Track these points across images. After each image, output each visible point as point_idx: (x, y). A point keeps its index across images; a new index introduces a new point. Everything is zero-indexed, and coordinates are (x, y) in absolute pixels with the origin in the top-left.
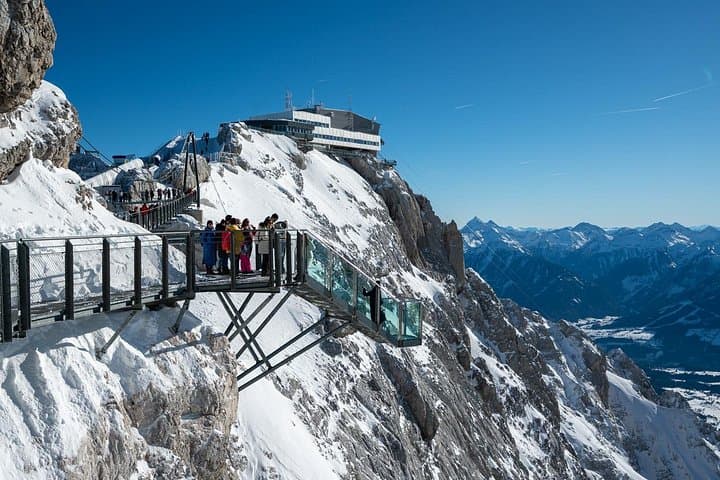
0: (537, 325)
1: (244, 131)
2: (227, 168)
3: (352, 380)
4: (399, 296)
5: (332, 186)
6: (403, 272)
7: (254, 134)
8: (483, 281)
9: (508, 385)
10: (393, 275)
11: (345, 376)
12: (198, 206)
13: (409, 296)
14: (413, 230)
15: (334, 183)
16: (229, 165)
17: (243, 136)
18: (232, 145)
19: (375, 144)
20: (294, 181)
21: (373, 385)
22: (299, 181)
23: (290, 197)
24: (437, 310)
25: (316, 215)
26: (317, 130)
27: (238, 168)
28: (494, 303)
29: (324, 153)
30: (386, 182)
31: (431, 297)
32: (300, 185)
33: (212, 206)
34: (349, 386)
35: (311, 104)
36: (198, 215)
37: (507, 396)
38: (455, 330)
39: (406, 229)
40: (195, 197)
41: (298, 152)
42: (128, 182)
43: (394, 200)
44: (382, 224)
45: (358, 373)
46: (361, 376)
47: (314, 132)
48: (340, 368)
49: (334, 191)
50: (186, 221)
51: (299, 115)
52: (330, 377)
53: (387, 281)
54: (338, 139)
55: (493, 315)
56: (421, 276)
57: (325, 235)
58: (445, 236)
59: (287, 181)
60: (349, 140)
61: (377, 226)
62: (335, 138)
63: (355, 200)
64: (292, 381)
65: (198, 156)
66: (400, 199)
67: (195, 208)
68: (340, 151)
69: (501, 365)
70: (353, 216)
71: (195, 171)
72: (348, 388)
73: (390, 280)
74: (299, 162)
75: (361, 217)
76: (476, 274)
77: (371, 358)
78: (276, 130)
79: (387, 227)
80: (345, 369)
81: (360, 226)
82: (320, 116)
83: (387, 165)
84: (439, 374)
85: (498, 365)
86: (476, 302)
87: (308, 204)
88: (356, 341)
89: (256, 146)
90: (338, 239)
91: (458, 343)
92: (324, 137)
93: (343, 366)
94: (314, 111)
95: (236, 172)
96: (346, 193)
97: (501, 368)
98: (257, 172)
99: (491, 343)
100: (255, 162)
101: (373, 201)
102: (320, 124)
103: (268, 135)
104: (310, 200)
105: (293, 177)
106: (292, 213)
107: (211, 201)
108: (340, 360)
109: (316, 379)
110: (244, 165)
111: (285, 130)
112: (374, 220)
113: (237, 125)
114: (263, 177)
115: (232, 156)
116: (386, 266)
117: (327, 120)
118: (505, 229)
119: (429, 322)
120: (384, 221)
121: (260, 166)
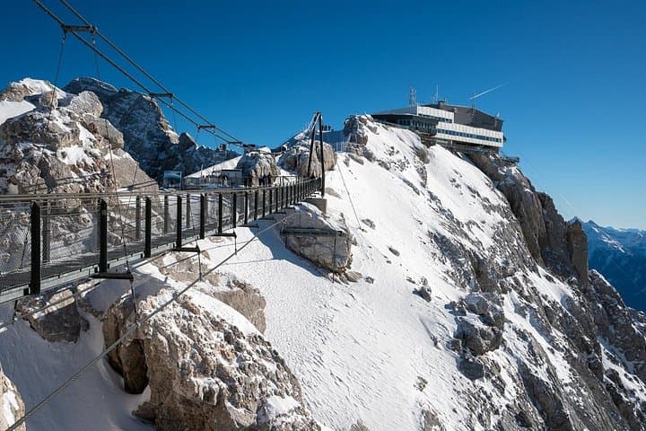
0: (642, 325)
1: (370, 123)
2: (353, 158)
3: (497, 412)
4: (526, 298)
5: (454, 180)
6: (529, 272)
7: (380, 127)
8: (608, 284)
9: (638, 399)
10: (519, 275)
11: (489, 406)
12: (323, 195)
13: (536, 298)
14: (535, 228)
15: (456, 177)
16: (355, 155)
17: (369, 127)
18: (358, 136)
19: (497, 140)
20: (418, 175)
21: (522, 419)
22: (422, 173)
23: (415, 189)
24: (565, 315)
25: (440, 209)
26: (440, 126)
27: (364, 159)
28: (620, 308)
29: (447, 148)
30: (509, 179)
31: (558, 301)
32: (424, 178)
33: (337, 196)
34: (494, 420)
35: (435, 101)
36: (322, 204)
37: (638, 411)
38: (587, 339)
39: (529, 226)
40: (319, 184)
41: (422, 146)
42: (250, 167)
43: (516, 197)
44: (505, 221)
45: (504, 402)
46: (507, 406)
47: (438, 127)
48: (482, 395)
49: (458, 186)
50: (308, 210)
51: (423, 111)
52: (471, 408)
53: (512, 282)
54: (461, 134)
55: (619, 320)
56: (547, 277)
57: (453, 231)
58: (568, 235)
59: (411, 174)
60: (471, 136)
61: (502, 223)
62: (458, 134)
63: (479, 195)
64: (428, 413)
65: (324, 143)
66: (522, 196)
67: (318, 196)
68: (462, 147)
69: (630, 376)
70: (477, 212)
71: (321, 159)
72: (492, 423)
73: (516, 281)
74: (422, 156)
75: (484, 212)
76: (601, 276)
77: (515, 381)
78: (401, 124)
79: (511, 224)
80: (488, 397)
81: (484, 222)
82: (443, 112)
83: (511, 162)
84: (583, 396)
85: (625, 375)
86: (600, 305)
87: (433, 198)
88: (497, 359)
89: (381, 138)
90: (466, 236)
91: (589, 353)
92: (447, 132)
93: (485, 393)
94: (437, 107)
95: (361, 163)
96: (469, 188)
97: (630, 379)
98: (382, 164)
99: (616, 350)
100: (380, 154)
101: (496, 198)
102: (443, 120)
103: (393, 129)
104: (435, 194)
105: (417, 170)
106: (418, 207)
107: (336, 191)
108: (482, 384)
109: (454, 411)
110: (369, 156)
111: (409, 124)
112: (498, 217)
113: (363, 117)
114: (388, 169)
115: (358, 146)
116: (511, 266)
117: (451, 116)
118: (605, 229)
119: (557, 328)
120: (507, 218)
121: (385, 158)
